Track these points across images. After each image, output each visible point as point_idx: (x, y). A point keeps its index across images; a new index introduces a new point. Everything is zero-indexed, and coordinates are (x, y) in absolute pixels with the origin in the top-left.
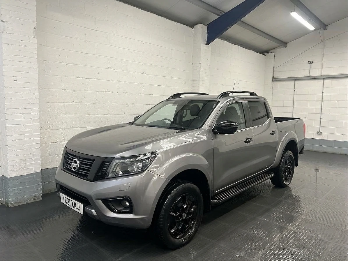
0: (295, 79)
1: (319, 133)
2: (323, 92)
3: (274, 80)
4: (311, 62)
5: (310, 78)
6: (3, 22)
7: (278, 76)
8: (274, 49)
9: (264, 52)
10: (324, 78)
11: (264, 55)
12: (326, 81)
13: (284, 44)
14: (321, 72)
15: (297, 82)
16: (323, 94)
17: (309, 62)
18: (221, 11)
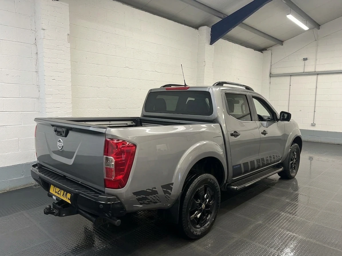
0: (291, 75)
1: (313, 125)
2: (317, 87)
3: (271, 75)
4: (305, 59)
5: (304, 74)
6: (44, 30)
7: (275, 71)
8: (271, 46)
9: (262, 50)
10: (318, 74)
11: (262, 52)
12: (320, 77)
13: (281, 42)
14: (315, 69)
15: (292, 78)
16: (316, 89)
17: (304, 59)
18: (224, 14)
